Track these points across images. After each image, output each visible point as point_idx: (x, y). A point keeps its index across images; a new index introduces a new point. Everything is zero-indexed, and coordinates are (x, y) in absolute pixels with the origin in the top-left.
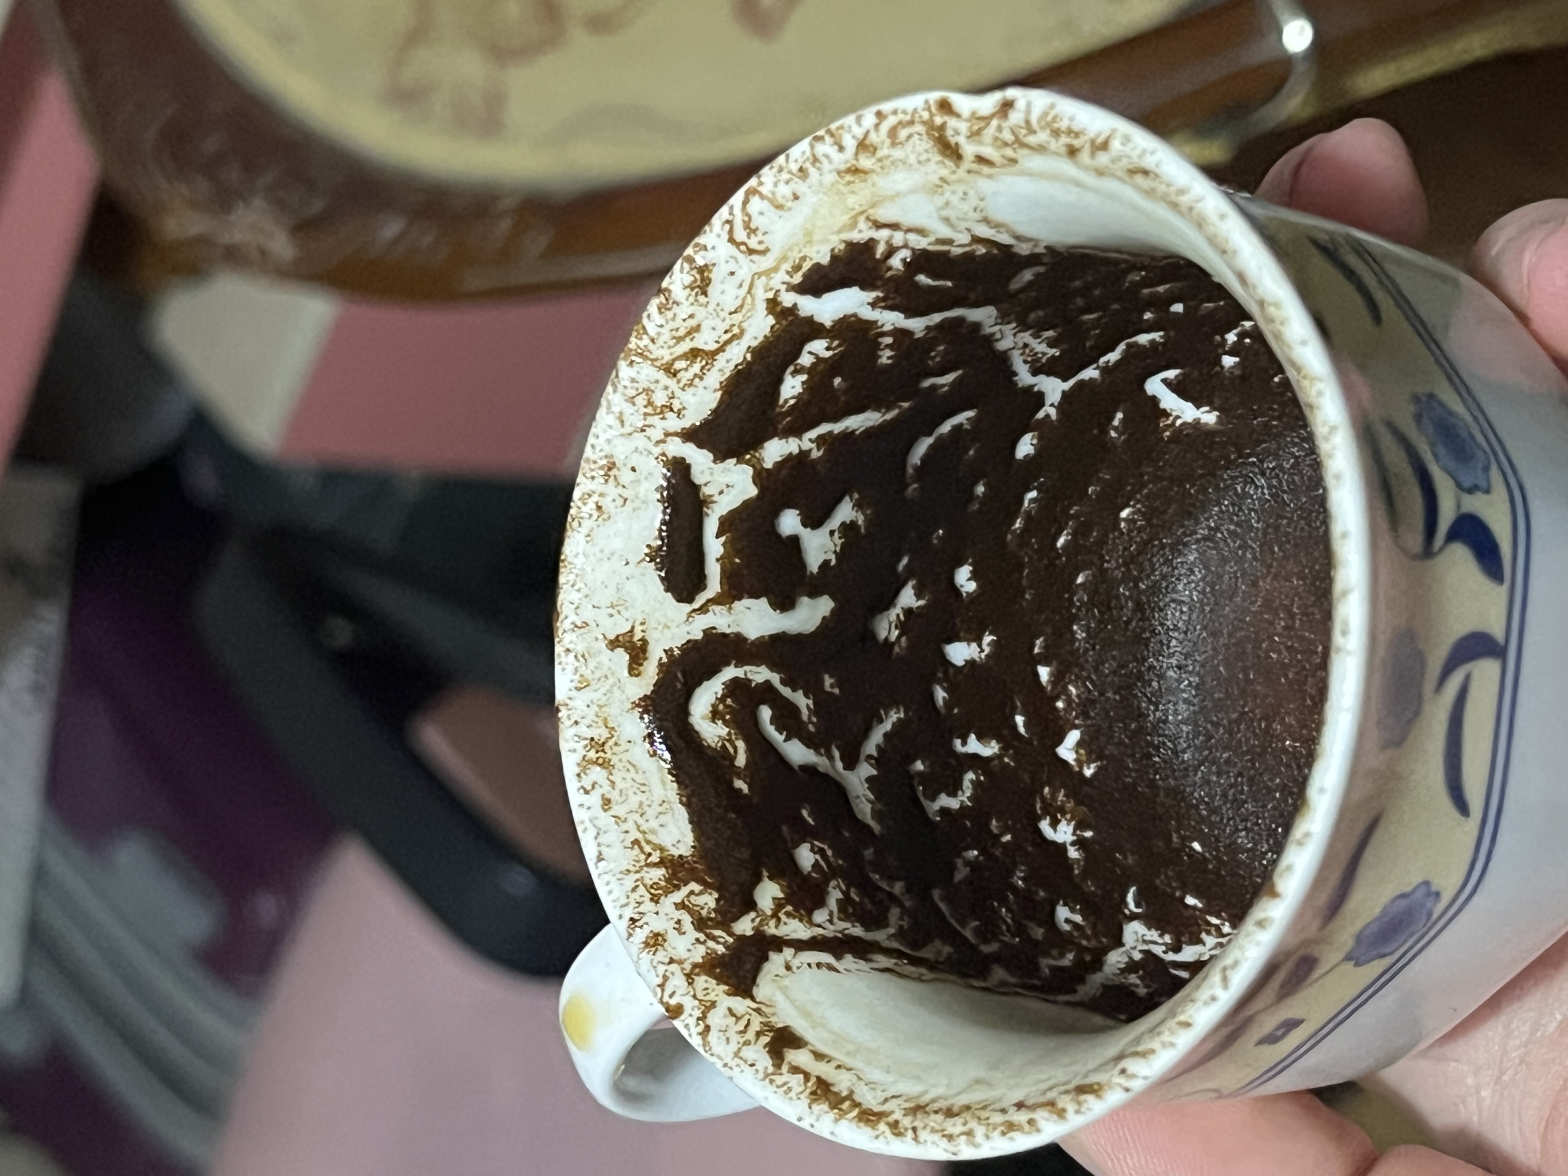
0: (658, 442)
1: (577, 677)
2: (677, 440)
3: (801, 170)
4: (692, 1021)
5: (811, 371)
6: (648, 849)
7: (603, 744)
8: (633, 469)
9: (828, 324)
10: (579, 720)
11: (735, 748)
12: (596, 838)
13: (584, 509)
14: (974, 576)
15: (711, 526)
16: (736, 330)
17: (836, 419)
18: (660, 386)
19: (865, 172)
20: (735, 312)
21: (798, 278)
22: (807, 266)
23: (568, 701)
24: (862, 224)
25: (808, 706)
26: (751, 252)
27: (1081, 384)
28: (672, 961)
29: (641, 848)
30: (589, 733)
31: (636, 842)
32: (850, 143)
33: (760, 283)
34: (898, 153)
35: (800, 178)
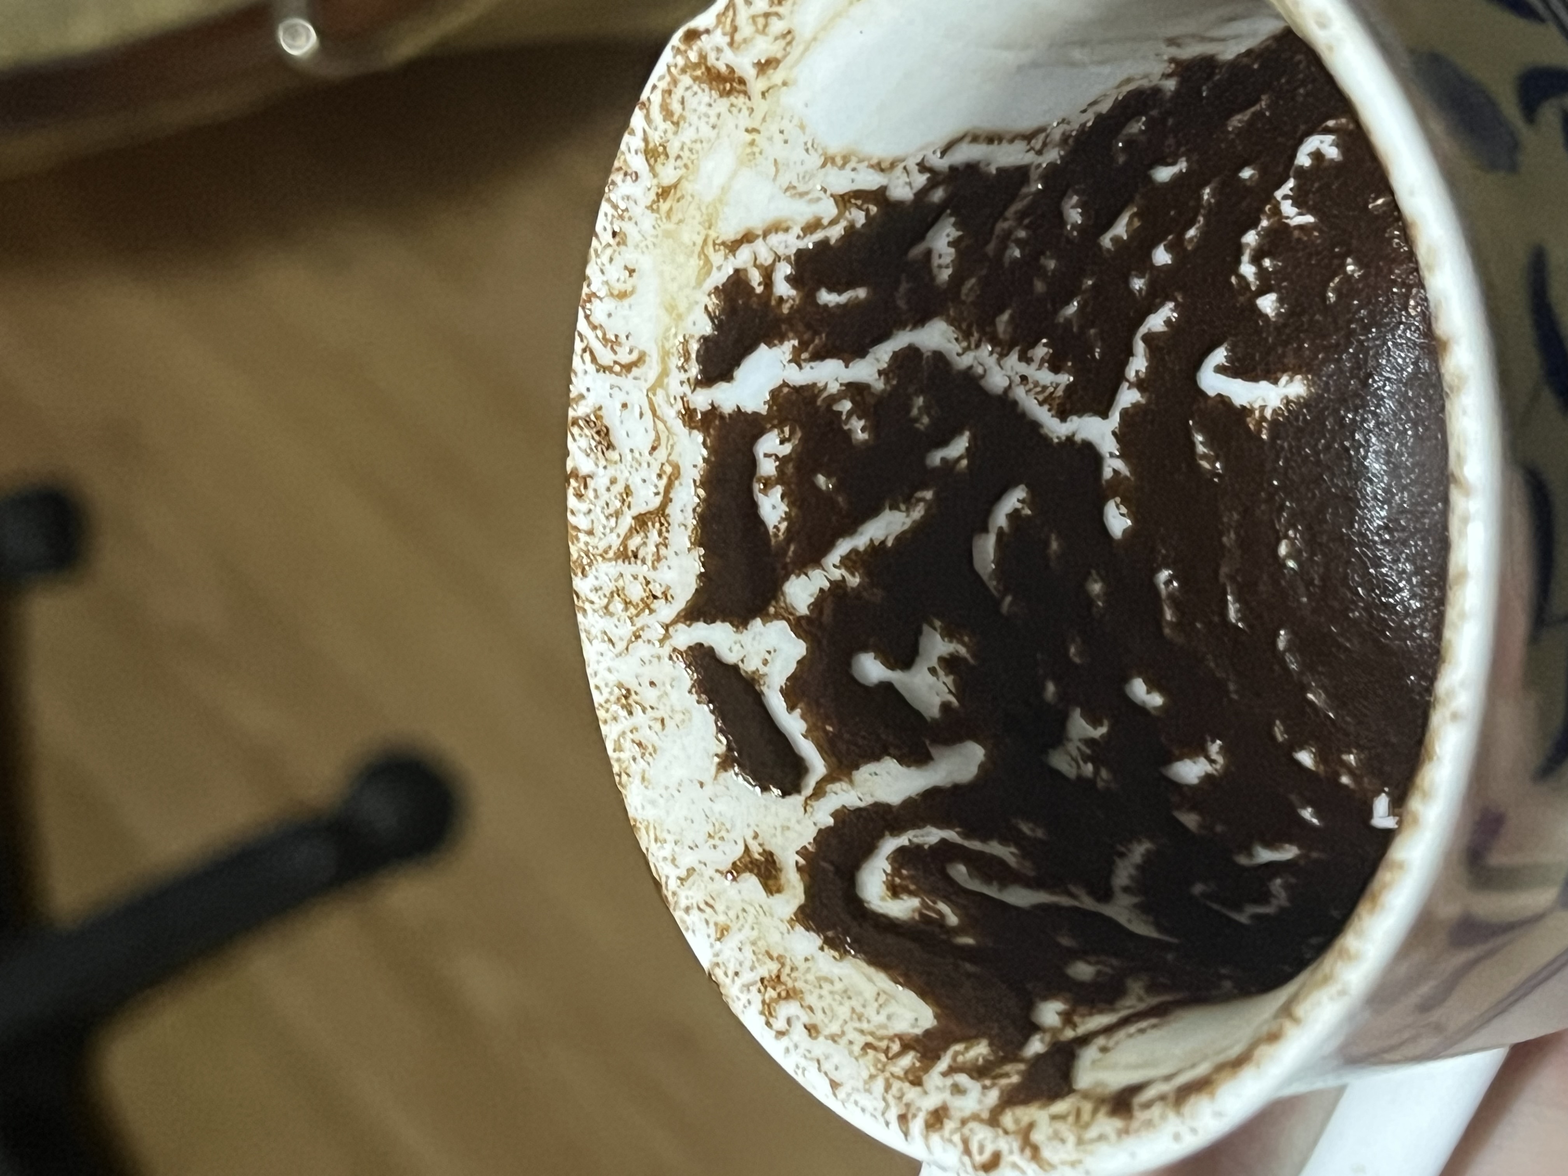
0: (662, 641)
1: (712, 930)
2: (681, 626)
3: (614, 234)
4: (1016, 1158)
5: (781, 478)
6: (883, 1044)
7: (778, 977)
8: (652, 684)
9: (763, 410)
10: (738, 969)
11: (939, 912)
12: (819, 1069)
13: (622, 755)
14: (1153, 685)
15: (776, 703)
16: (668, 469)
17: (850, 528)
18: (628, 577)
19: (675, 186)
20: (654, 449)
21: (694, 370)
22: (694, 347)
23: (715, 960)
24: (717, 258)
25: (1012, 853)
26: (628, 368)
27: (1125, 414)
28: (964, 1122)
29: (875, 1048)
30: (755, 976)
31: (868, 1046)
32: (638, 163)
33: (659, 399)
34: (687, 134)
35: (618, 244)
